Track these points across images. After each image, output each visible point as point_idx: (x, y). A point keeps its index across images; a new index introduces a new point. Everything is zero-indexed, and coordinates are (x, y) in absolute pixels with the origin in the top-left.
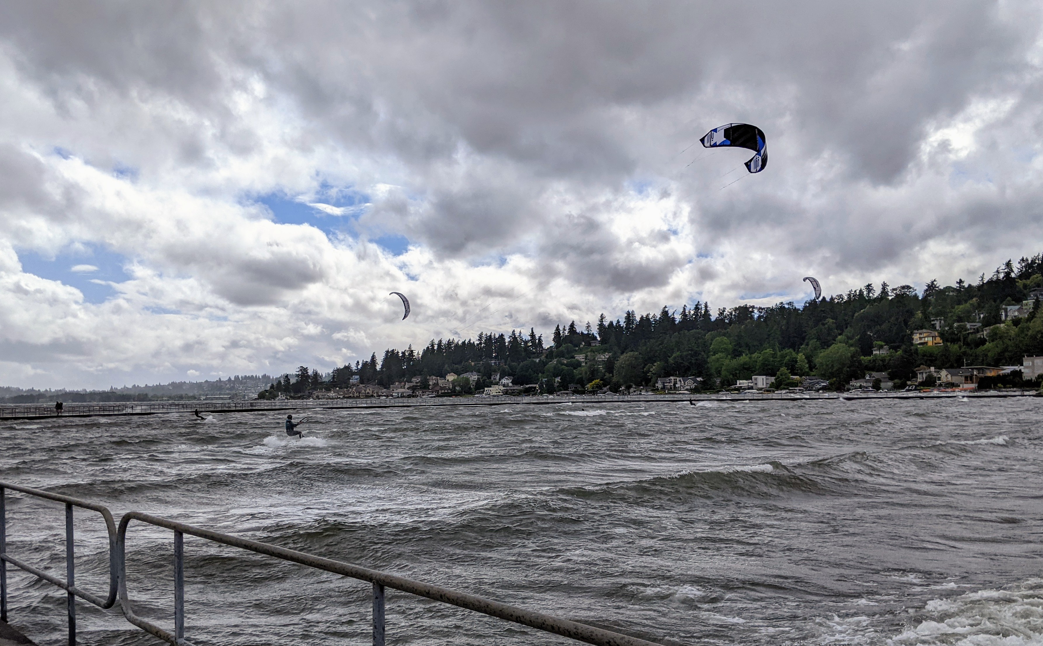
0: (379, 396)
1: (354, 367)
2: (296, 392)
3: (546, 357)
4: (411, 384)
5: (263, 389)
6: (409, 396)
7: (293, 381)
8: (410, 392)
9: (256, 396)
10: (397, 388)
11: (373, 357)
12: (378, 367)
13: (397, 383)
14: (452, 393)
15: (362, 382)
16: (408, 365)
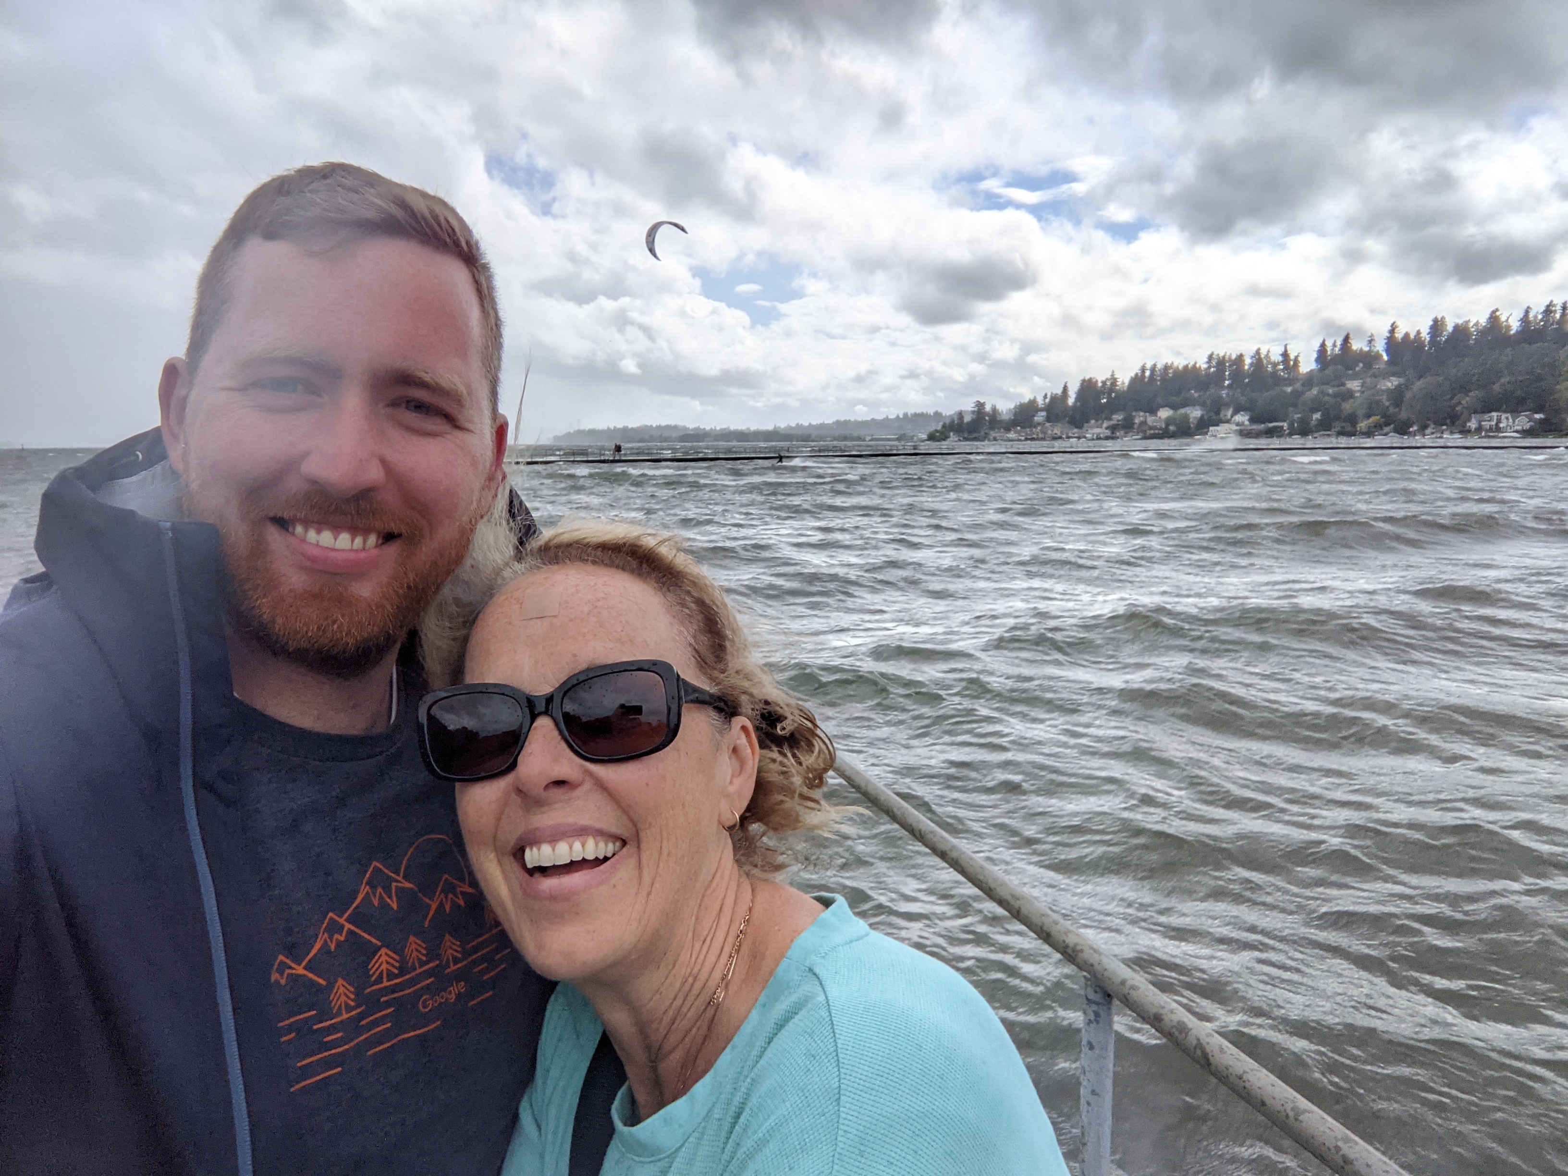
0: (1068, 438)
1: (1040, 401)
2: (970, 432)
3: (1303, 385)
4: (1112, 423)
5: (932, 429)
6: (1107, 438)
7: (967, 419)
8: (1108, 433)
9: (925, 437)
10: (1092, 427)
11: (1065, 389)
12: (1071, 401)
13: (1093, 422)
14: (1164, 434)
15: (1048, 419)
16: (1109, 397)
